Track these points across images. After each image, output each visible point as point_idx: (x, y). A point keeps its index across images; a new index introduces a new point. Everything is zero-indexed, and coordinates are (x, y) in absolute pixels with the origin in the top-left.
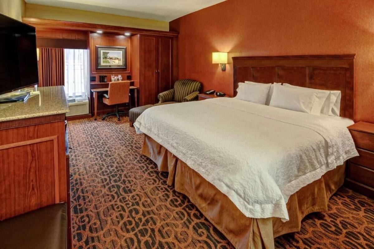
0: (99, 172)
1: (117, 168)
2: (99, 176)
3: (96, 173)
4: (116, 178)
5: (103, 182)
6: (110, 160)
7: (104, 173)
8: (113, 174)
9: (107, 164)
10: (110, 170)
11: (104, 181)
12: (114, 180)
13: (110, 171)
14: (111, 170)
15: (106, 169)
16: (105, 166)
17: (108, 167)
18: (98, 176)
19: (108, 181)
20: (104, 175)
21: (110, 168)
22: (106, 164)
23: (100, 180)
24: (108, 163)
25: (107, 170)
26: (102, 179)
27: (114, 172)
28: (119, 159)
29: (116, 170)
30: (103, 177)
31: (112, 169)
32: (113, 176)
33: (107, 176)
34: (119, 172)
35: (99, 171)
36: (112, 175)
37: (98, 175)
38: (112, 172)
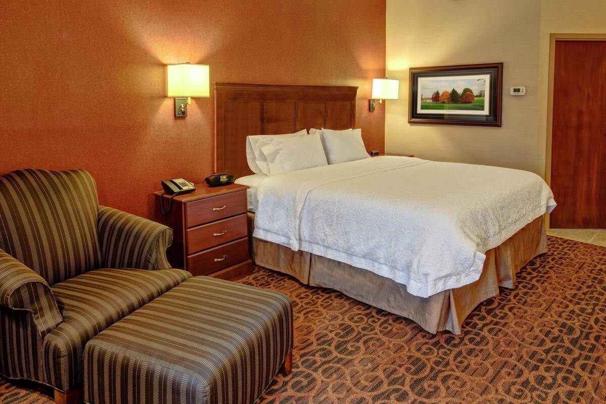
0: (582, 390)
1: (536, 368)
2: (589, 383)
3: (593, 395)
4: (561, 353)
5: (594, 367)
6: (526, 397)
7: (574, 379)
8: (558, 365)
9: (544, 396)
10: (556, 375)
11: (589, 368)
12: (570, 354)
13: (557, 373)
14: (553, 374)
15: (560, 385)
16: (552, 393)
17: (550, 387)
18: (593, 385)
19: (581, 362)
20: (578, 377)
21: (550, 381)
22: (547, 394)
23: (597, 374)
24: (538, 392)
25: (559, 381)
26: (591, 372)
27: (550, 365)
28: (503, 381)
29: (543, 366)
30: (585, 375)
31: (546, 374)
32: (563, 361)
33: (573, 370)
34: (543, 357)
35: (582, 394)
36: (564, 364)
37: (590, 387)
38: (556, 368)
